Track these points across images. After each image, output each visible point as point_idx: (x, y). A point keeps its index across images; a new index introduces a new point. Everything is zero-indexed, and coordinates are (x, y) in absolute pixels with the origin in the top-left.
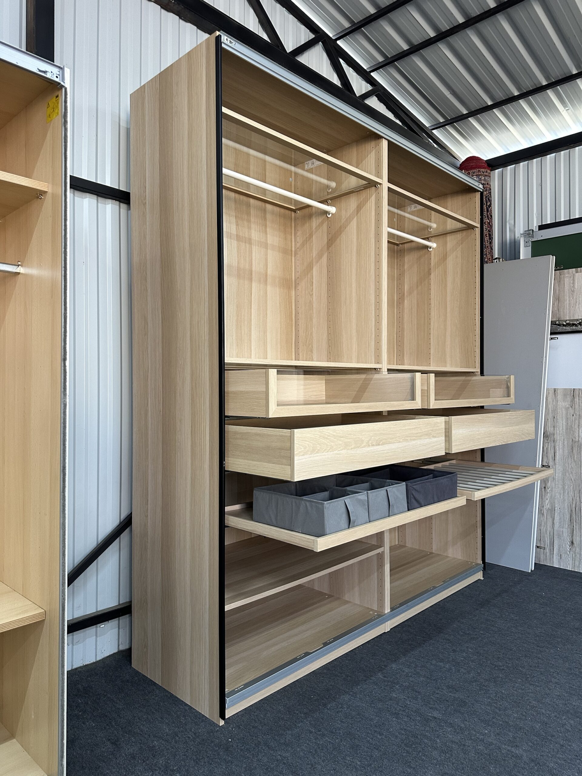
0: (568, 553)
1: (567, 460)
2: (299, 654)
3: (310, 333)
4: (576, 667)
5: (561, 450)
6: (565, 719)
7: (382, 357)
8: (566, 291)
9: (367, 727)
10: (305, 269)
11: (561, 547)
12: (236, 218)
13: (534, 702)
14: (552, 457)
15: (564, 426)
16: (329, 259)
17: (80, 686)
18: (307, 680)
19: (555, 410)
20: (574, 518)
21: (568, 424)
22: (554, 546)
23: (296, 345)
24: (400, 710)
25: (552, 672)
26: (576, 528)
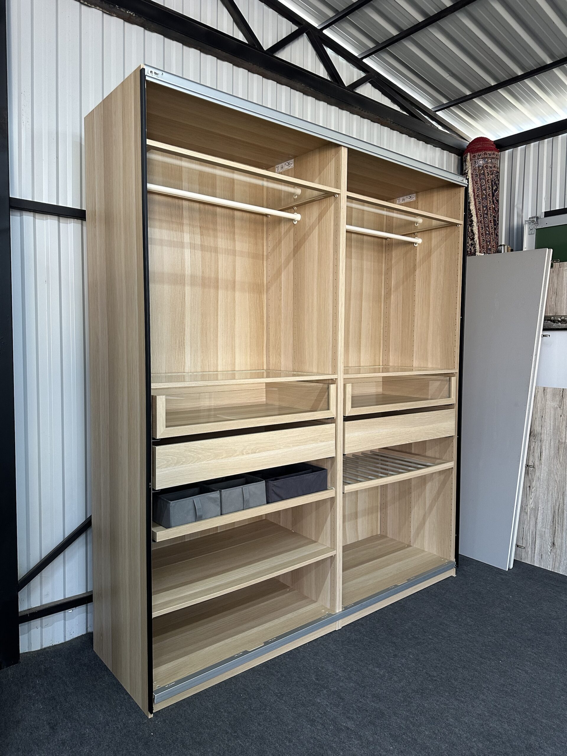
0: (549, 554)
1: (552, 461)
2: (238, 652)
3: (278, 337)
4: (510, 684)
5: (547, 451)
6: (474, 742)
7: (338, 368)
8: (564, 284)
9: (280, 733)
10: (275, 274)
11: (543, 547)
12: (200, 228)
13: (451, 720)
14: (538, 457)
15: (552, 426)
16: (295, 266)
17: (43, 666)
18: (244, 677)
19: (543, 409)
20: (557, 520)
21: (555, 424)
22: (536, 546)
23: (267, 347)
24: (318, 716)
25: (483, 687)
26: (558, 530)
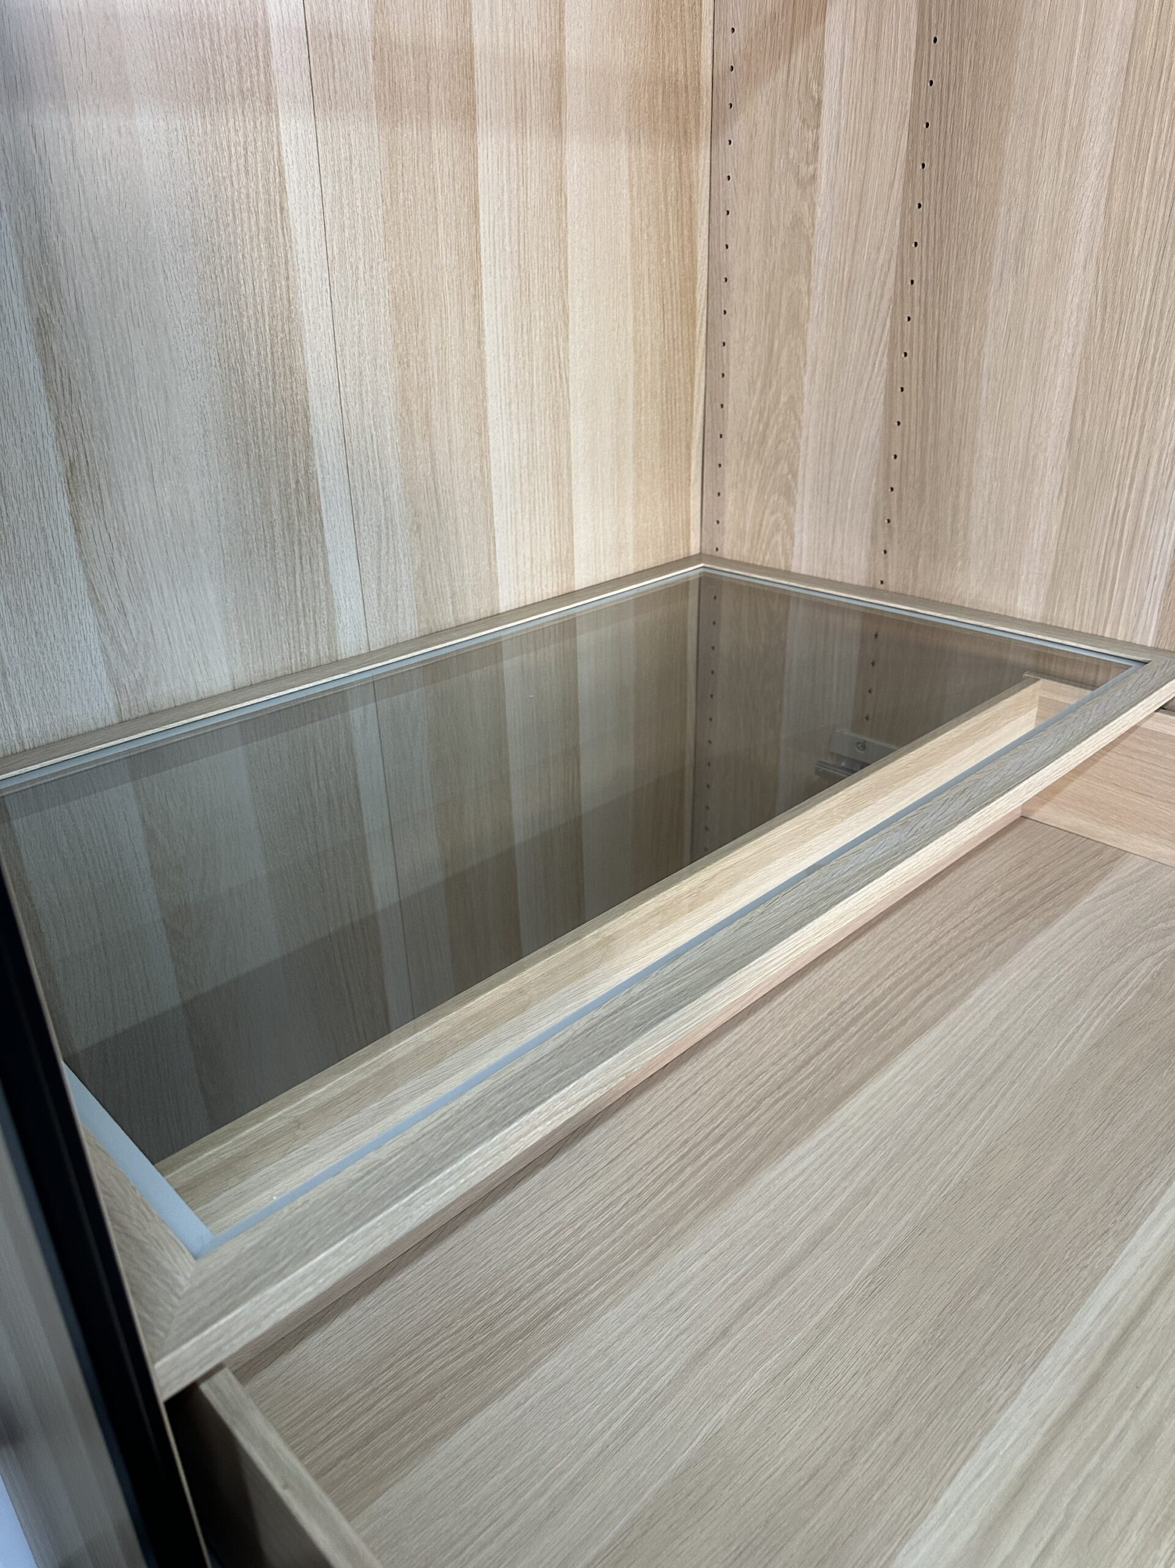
3: (783, 399)
10: (774, 17)
23: (708, 445)
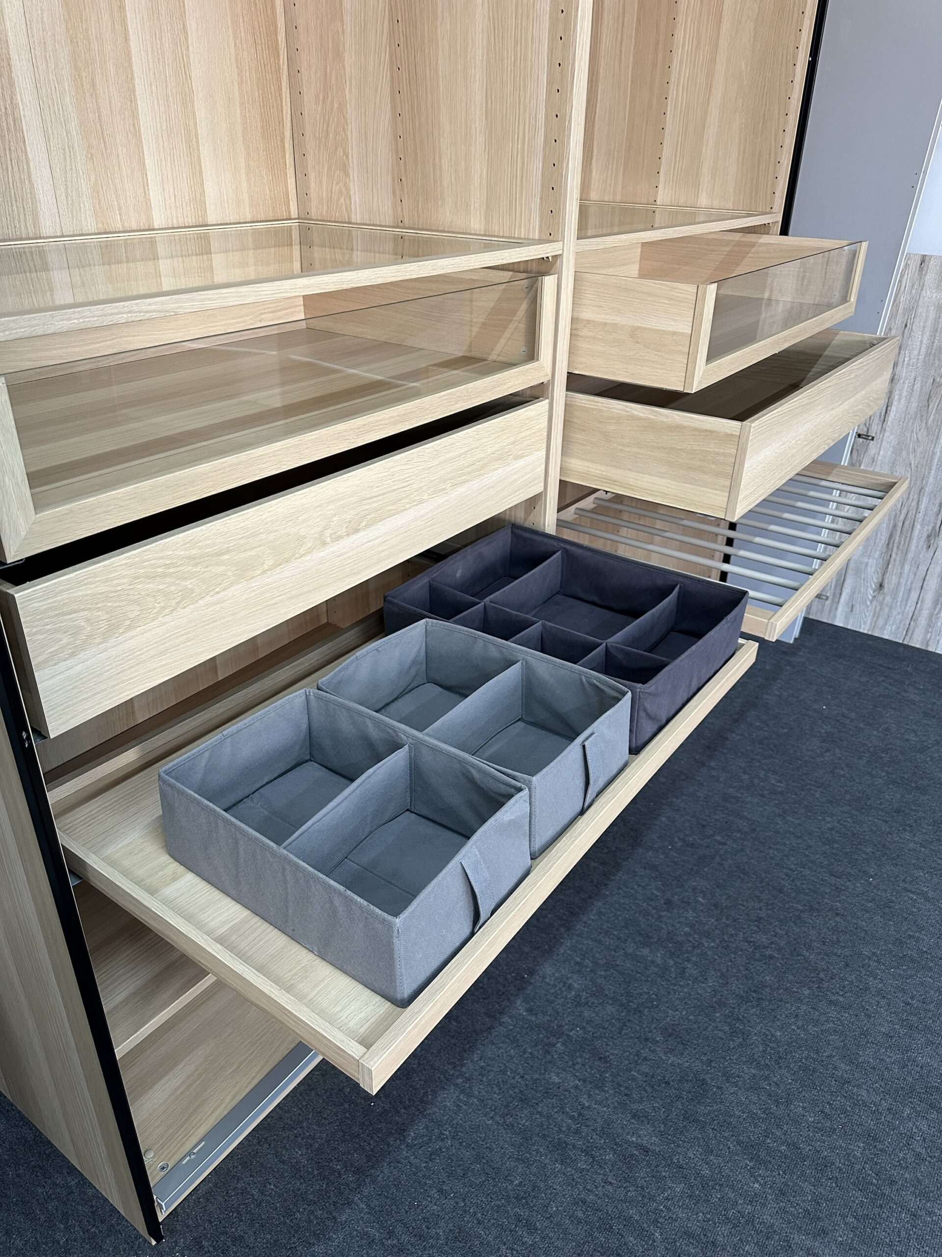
0: (869, 603)
1: (910, 424)
5: (902, 402)
7: (564, 218)
11: (857, 591)
13: (842, 1065)
14: (880, 416)
15: (924, 346)
19: (912, 309)
20: (896, 541)
21: (933, 343)
22: (843, 589)
24: (569, 1128)
25: (866, 955)
26: (895, 560)
